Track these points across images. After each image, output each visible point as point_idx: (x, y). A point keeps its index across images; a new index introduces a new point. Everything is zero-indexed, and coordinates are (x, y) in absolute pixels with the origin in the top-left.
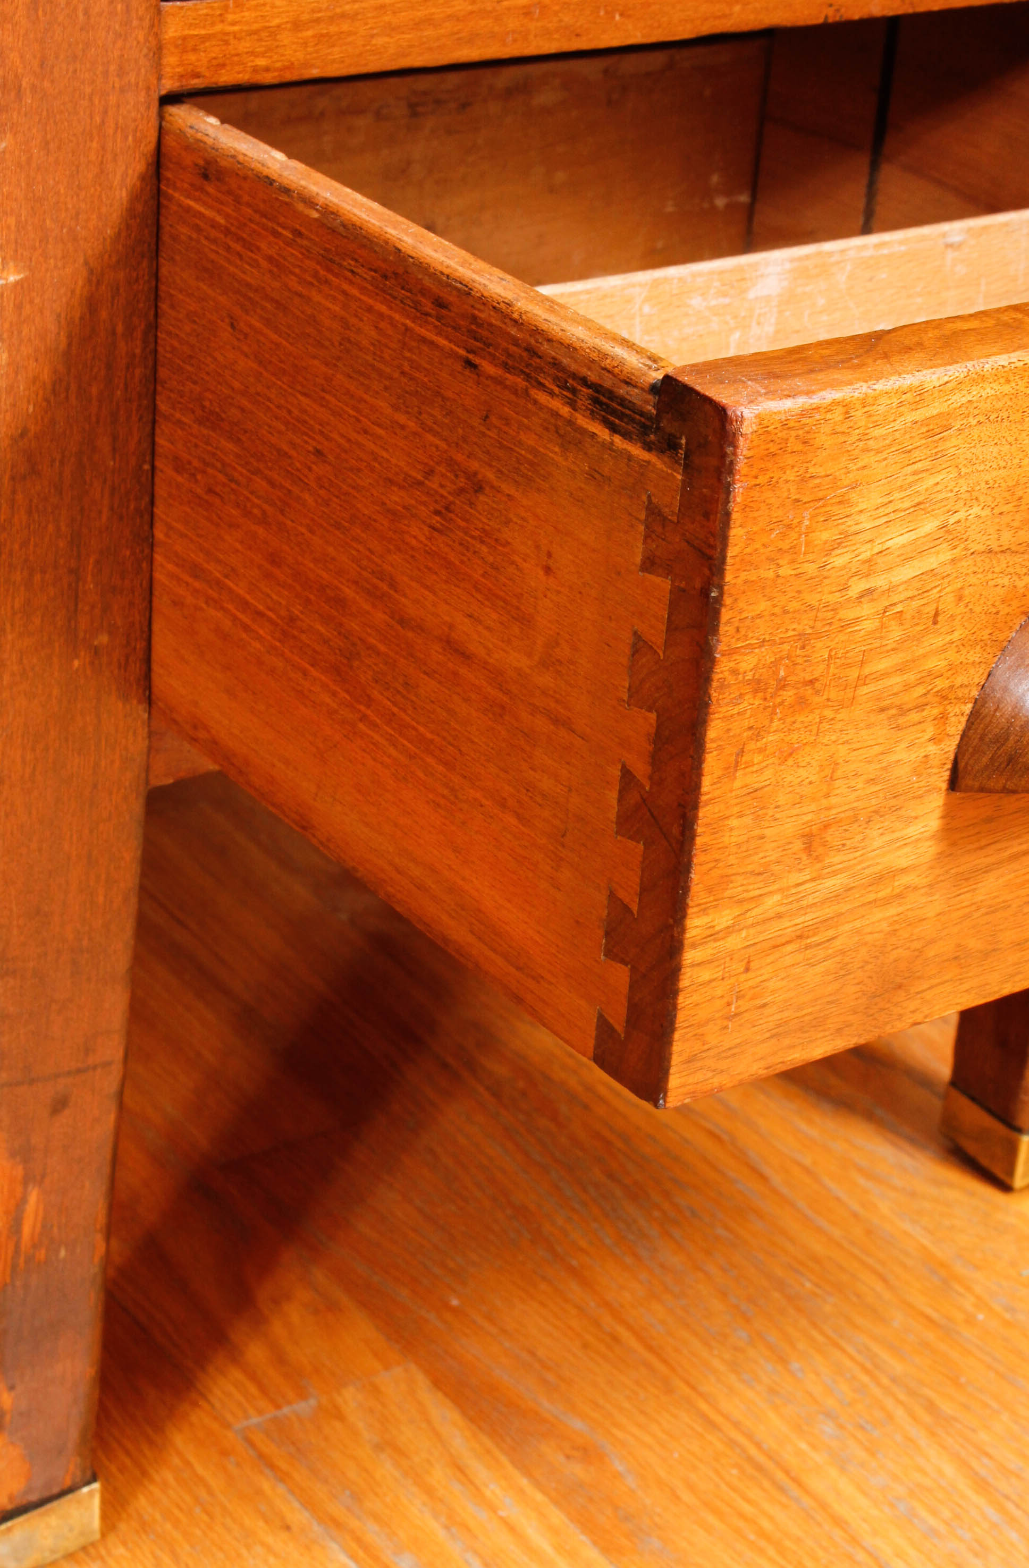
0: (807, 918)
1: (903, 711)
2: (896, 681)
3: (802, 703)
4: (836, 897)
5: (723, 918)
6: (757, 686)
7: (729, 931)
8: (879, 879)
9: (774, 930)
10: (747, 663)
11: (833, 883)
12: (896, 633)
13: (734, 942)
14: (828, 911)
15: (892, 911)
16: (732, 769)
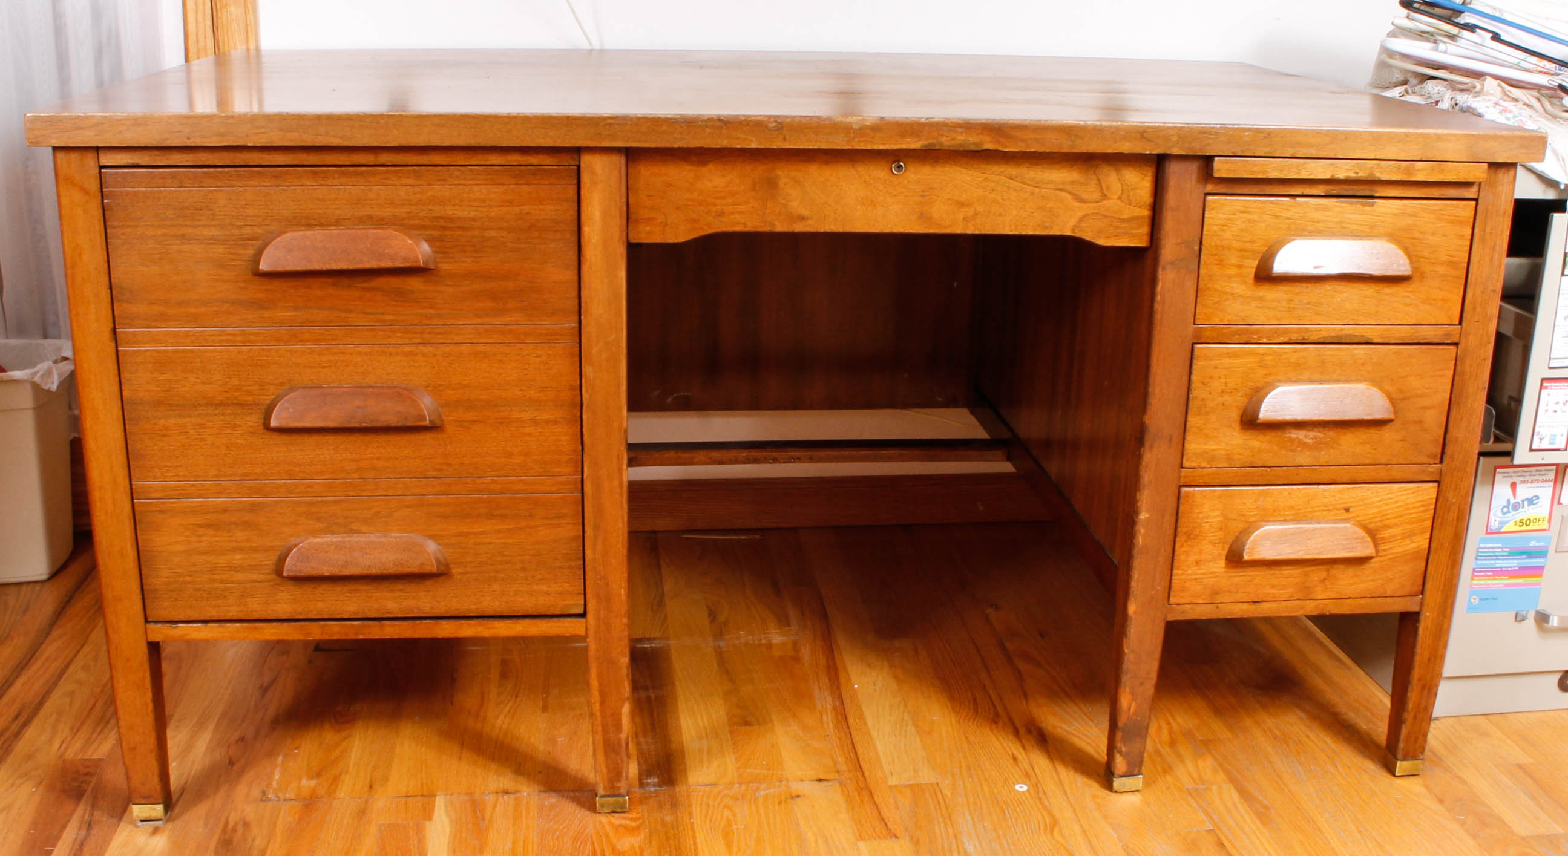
0: (1197, 577)
1: (1215, 544)
2: (1213, 538)
3: (1194, 539)
4: (1204, 574)
5: (1180, 572)
6: (1186, 533)
7: (1181, 575)
8: (1211, 573)
9: (1189, 577)
10: (1184, 530)
11: (1202, 571)
12: (1213, 530)
13: (1183, 577)
14: (1201, 576)
15: (1214, 579)
16: (1182, 546)
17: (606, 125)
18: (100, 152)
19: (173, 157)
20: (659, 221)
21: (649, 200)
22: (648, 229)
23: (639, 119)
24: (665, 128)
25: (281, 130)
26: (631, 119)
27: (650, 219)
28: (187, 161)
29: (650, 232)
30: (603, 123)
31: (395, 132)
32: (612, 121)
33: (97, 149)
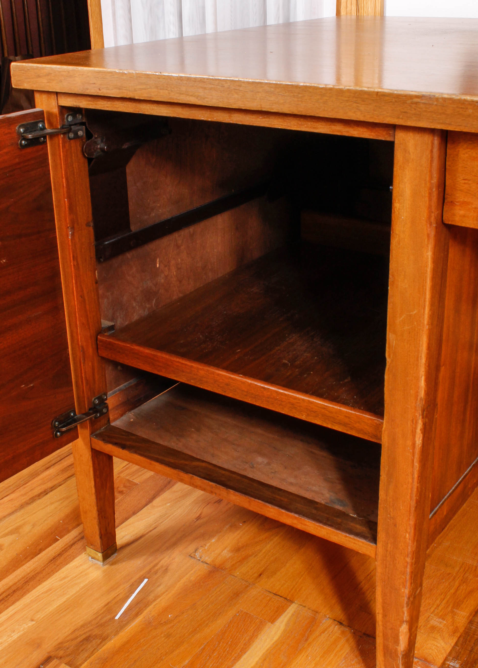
17: (412, 103)
18: (59, 96)
19: (99, 103)
20: (473, 206)
21: (465, 183)
22: (462, 212)
23: (445, 99)
24: (470, 111)
25: (157, 87)
26: (437, 99)
27: (465, 203)
28: (108, 107)
29: (464, 216)
30: (409, 102)
31: (236, 96)
32: (418, 100)
33: (57, 93)
